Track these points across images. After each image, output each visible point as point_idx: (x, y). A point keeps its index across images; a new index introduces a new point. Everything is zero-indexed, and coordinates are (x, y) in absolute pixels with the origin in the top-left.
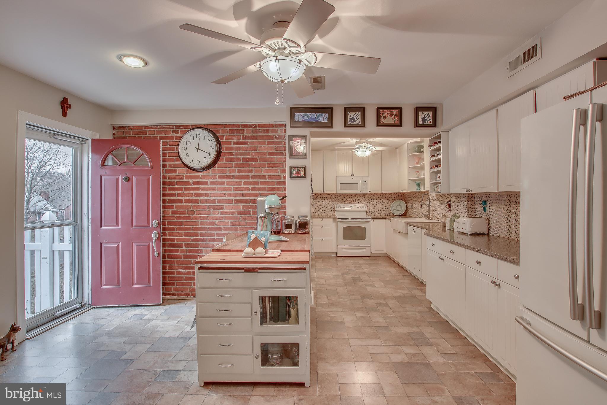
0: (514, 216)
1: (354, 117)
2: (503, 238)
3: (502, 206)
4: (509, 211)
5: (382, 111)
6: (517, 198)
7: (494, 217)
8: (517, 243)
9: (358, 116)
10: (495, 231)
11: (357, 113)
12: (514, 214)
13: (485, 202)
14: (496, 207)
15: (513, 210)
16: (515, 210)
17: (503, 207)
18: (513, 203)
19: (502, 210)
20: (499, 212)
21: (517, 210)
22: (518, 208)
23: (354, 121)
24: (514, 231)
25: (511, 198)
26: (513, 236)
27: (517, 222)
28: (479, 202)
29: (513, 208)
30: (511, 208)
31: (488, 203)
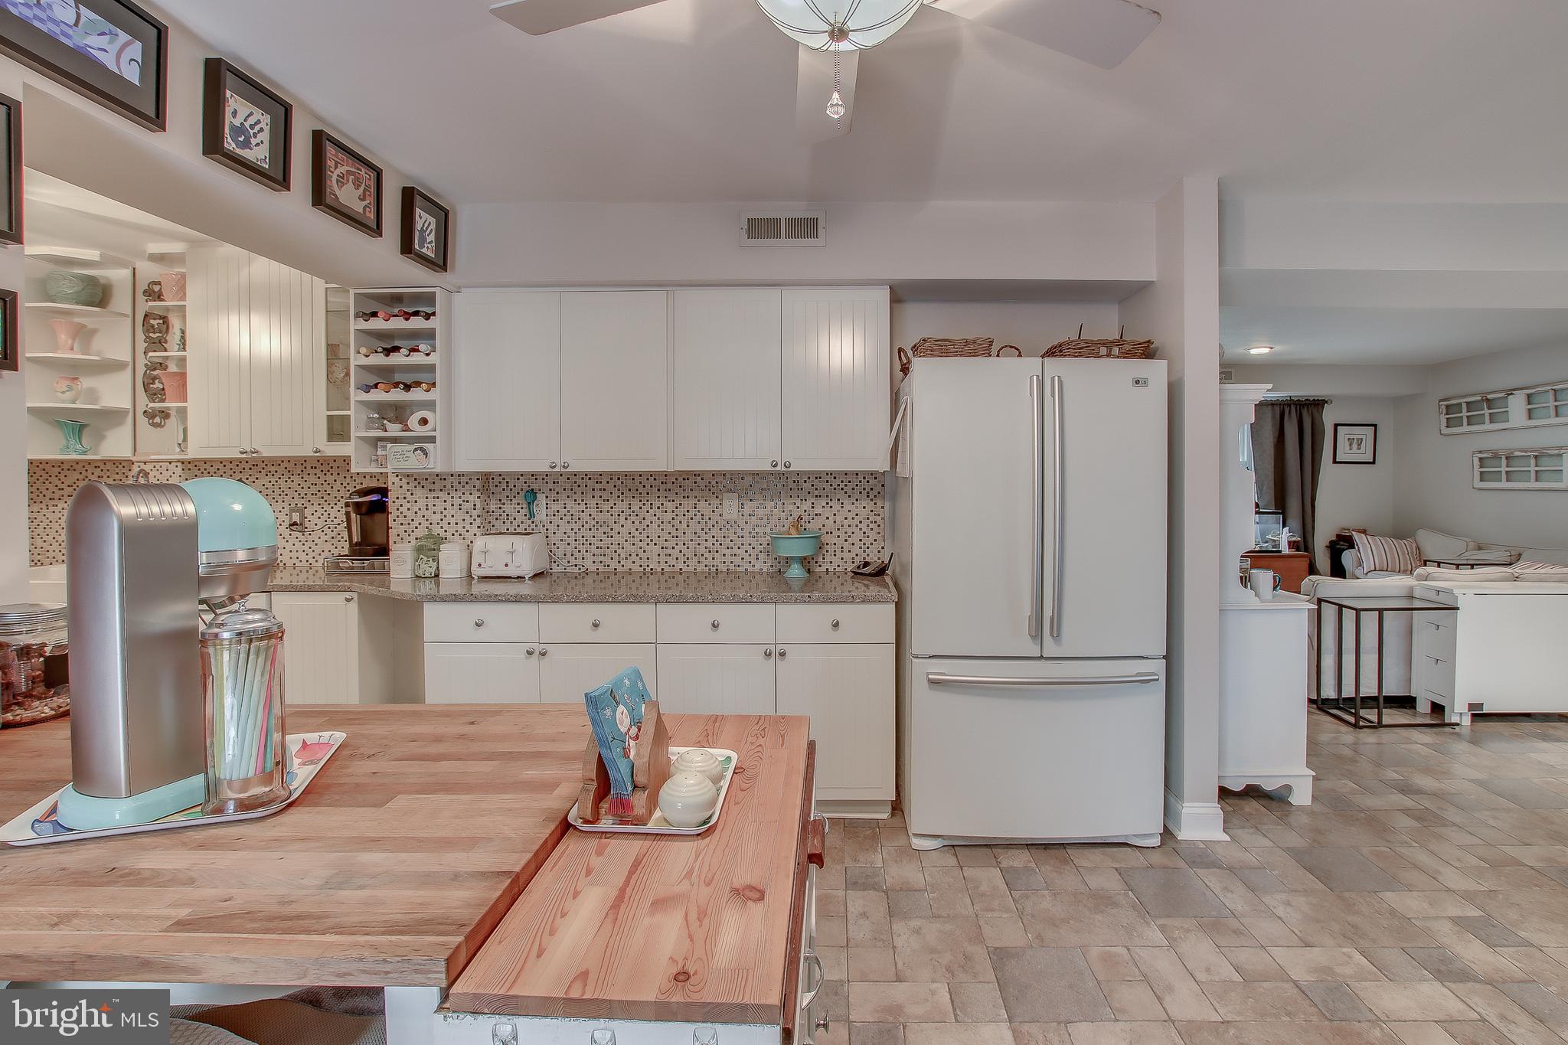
0: (633, 522)
1: (247, 125)
2: (598, 574)
3: (593, 503)
4: (615, 511)
5: (333, 152)
6: (640, 483)
7: (565, 527)
8: (641, 577)
9: (261, 130)
10: (569, 562)
11: (262, 118)
12: (633, 518)
13: (532, 495)
14: (570, 503)
15: (630, 508)
16: (635, 508)
17: (597, 504)
18: (629, 494)
19: (593, 511)
20: (585, 517)
21: (641, 508)
22: (644, 504)
23: (246, 144)
24: (634, 555)
25: (622, 483)
26: (628, 564)
27: (641, 533)
28: (507, 493)
29: (630, 504)
30: (624, 506)
31: (541, 497)
